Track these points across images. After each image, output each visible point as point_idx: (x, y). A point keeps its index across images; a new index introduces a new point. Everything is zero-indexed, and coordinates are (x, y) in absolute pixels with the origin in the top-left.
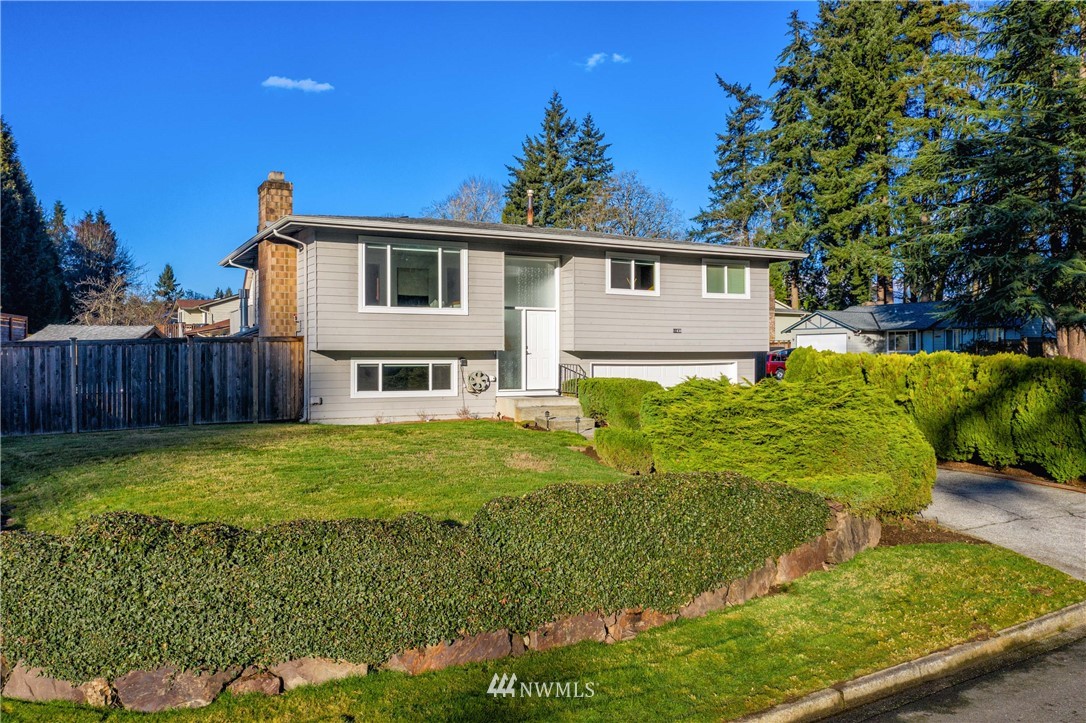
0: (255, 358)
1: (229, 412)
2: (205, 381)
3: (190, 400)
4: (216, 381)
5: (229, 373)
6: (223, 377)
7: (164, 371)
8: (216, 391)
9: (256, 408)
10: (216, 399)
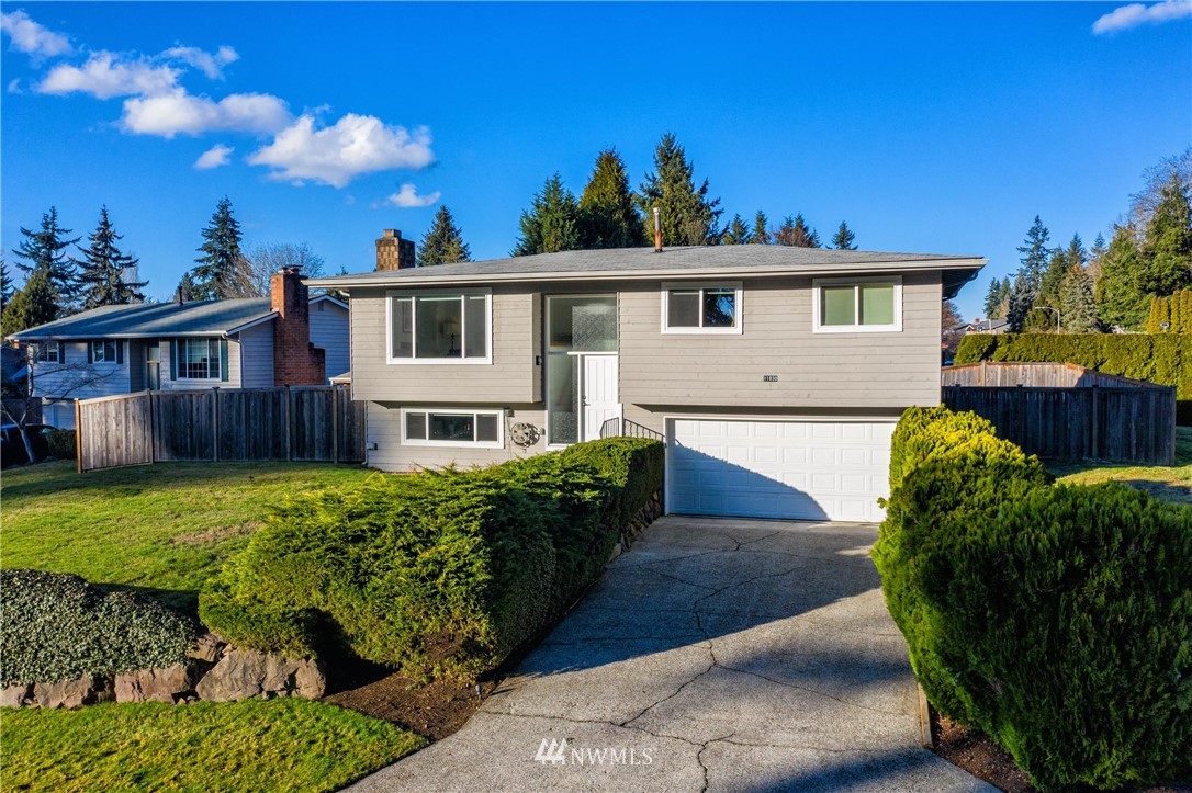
0: (335, 404)
1: (317, 452)
2: (299, 424)
3: (288, 440)
4: (307, 425)
5: (316, 418)
6: (312, 420)
7: (271, 414)
8: (307, 433)
9: (336, 449)
10: (307, 439)
